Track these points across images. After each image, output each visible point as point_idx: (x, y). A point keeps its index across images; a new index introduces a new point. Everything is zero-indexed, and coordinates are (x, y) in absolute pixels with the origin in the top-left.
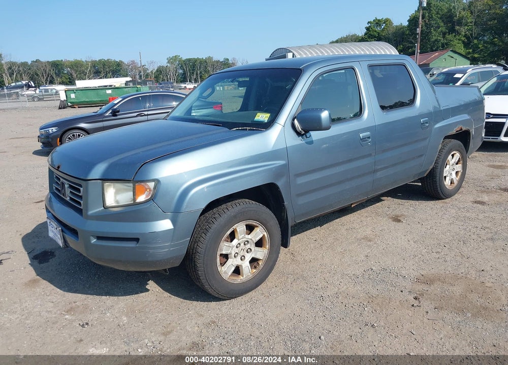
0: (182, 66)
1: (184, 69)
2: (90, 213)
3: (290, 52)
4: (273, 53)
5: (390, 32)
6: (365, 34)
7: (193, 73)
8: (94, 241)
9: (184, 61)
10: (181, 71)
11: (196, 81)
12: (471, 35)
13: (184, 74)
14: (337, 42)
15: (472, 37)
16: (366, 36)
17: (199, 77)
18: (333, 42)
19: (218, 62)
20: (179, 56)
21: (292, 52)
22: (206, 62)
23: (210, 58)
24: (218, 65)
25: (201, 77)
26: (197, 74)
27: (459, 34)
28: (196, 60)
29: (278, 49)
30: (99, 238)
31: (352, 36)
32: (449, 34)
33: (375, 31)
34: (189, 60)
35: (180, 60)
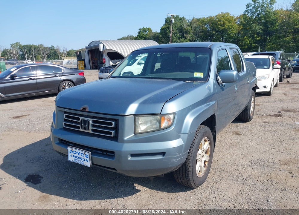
0: (21, 49)
1: (23, 52)
2: (126, 138)
3: (101, 43)
4: (90, 43)
5: (151, 35)
6: (138, 36)
7: (30, 54)
8: (130, 158)
9: (23, 46)
10: (21, 53)
11: (32, 59)
12: (192, 39)
13: (23, 54)
14: (121, 39)
15: (192, 40)
16: (139, 37)
17: (34, 57)
18: (119, 39)
19: (47, 48)
20: (19, 43)
21: (102, 43)
22: (38, 47)
23: (41, 45)
24: (47, 50)
25: (35, 57)
26: (32, 55)
27: (186, 38)
28: (31, 46)
29: (94, 41)
30: (133, 155)
31: (130, 36)
32: (182, 38)
33: (143, 34)
34: (27, 46)
35: (20, 46)
